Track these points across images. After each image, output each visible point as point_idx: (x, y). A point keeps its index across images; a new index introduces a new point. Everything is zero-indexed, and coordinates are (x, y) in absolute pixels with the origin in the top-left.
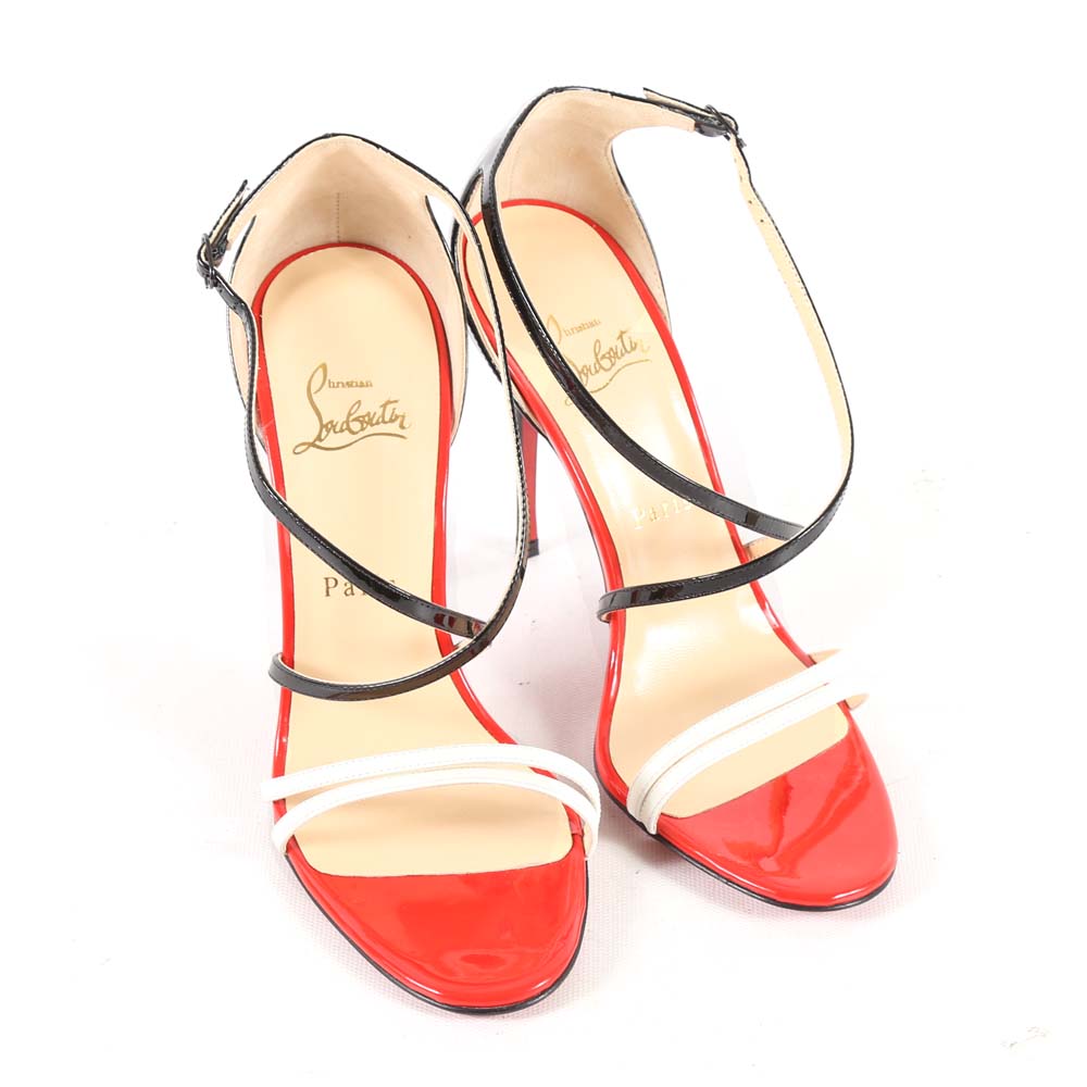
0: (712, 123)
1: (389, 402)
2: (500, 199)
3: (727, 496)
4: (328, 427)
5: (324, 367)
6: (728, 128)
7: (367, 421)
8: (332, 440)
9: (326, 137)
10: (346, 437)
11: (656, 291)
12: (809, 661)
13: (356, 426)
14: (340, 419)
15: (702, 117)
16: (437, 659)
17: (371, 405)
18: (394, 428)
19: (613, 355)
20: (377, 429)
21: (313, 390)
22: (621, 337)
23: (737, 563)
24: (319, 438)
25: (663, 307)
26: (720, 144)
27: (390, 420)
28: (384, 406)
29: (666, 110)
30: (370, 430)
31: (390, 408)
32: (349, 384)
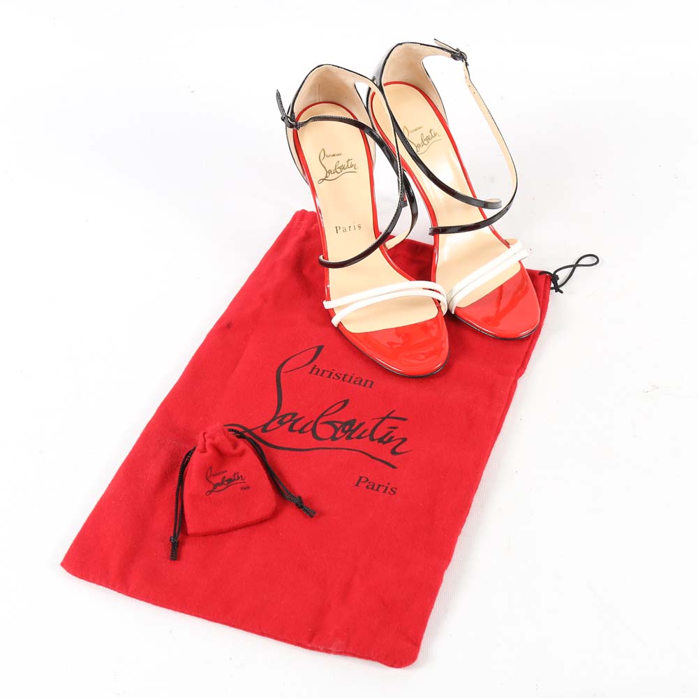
0: (458, 55)
1: (349, 160)
2: (383, 82)
3: (478, 198)
4: (329, 172)
5: (323, 150)
6: (463, 58)
7: (342, 168)
8: (331, 176)
9: (318, 66)
10: (336, 175)
11: (442, 113)
12: (507, 244)
13: (339, 170)
14: (333, 169)
15: (454, 53)
16: (374, 241)
17: (343, 162)
18: (352, 169)
19: (428, 139)
20: (346, 170)
21: (321, 159)
22: (430, 131)
23: (483, 219)
24: (326, 177)
25: (445, 118)
26: (460, 63)
27: (349, 166)
28: (348, 162)
29: (441, 50)
30: (344, 171)
31: (350, 162)
32: (334, 155)
